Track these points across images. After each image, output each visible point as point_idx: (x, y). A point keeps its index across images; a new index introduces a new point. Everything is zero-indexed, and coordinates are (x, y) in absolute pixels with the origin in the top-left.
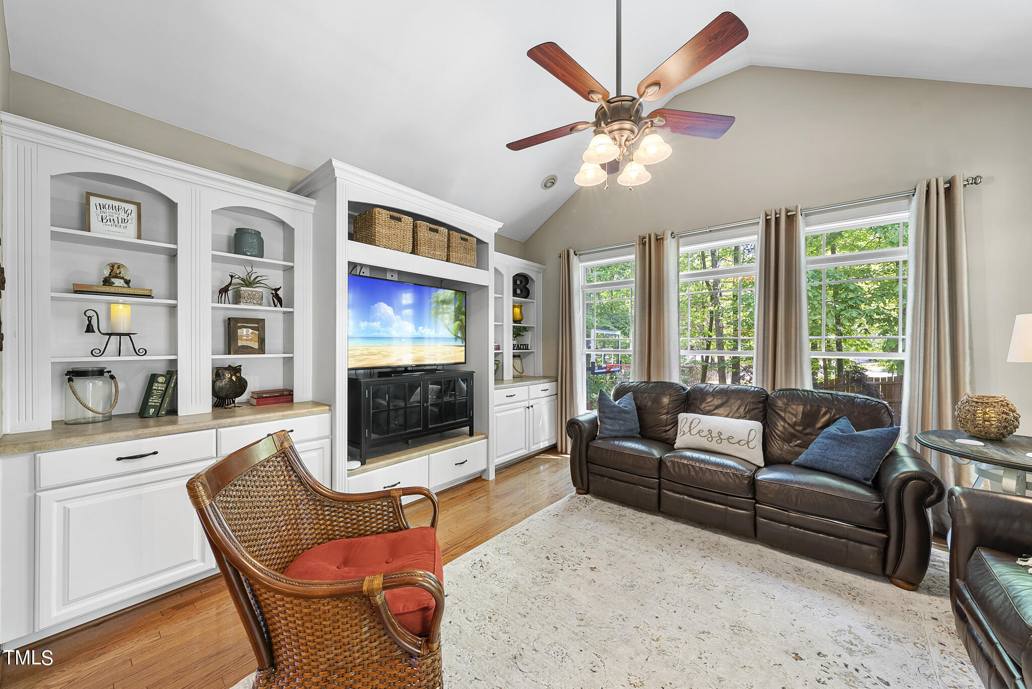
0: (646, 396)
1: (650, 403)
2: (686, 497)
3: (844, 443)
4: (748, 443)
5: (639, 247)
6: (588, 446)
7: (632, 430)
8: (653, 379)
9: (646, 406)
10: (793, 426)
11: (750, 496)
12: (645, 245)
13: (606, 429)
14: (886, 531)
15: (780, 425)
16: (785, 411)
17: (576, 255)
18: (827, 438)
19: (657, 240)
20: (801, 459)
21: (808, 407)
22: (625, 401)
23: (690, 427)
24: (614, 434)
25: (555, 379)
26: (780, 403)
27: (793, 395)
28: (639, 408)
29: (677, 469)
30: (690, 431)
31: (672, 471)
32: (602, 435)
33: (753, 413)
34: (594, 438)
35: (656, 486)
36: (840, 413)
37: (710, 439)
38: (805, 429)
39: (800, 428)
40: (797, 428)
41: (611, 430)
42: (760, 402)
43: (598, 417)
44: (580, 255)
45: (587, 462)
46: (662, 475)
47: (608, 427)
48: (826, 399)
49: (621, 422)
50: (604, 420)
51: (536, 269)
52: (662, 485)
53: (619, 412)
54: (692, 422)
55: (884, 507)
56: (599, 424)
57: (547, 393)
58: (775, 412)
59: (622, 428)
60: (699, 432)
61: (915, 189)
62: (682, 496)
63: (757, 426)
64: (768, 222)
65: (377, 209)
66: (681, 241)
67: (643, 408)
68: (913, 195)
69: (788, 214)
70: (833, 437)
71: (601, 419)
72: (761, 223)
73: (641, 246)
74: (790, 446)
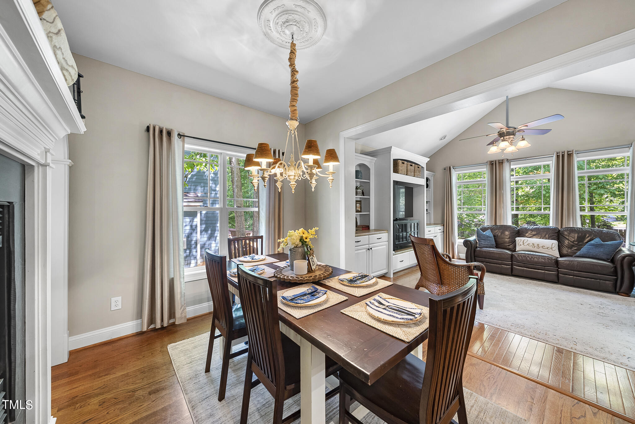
0: (497, 231)
1: (500, 234)
2: (525, 268)
3: (598, 247)
4: (552, 248)
5: (490, 166)
6: (475, 251)
7: (492, 245)
8: (498, 224)
9: (498, 235)
10: (573, 242)
11: (555, 266)
12: (493, 165)
13: (482, 244)
14: (616, 276)
15: (566, 242)
16: (569, 236)
17: (454, 168)
18: (590, 245)
19: (499, 162)
20: (578, 254)
21: (580, 234)
22: (488, 233)
23: (523, 242)
24: (485, 246)
25: (443, 225)
26: (566, 233)
27: (573, 230)
28: (494, 236)
29: (521, 258)
30: (523, 244)
31: (519, 259)
32: (480, 246)
33: (552, 237)
34: (477, 247)
35: (510, 265)
36: (596, 236)
37: (534, 247)
38: (578, 243)
39: (577, 243)
40: (575, 243)
41: (484, 244)
42: (556, 233)
43: (477, 240)
44: (455, 168)
45: (475, 257)
46: (513, 260)
47: (483, 243)
48: (588, 231)
49: (488, 241)
50: (480, 240)
51: (431, 175)
52: (513, 264)
53: (487, 237)
54: (524, 241)
55: (616, 268)
56: (478, 242)
57: (440, 231)
58: (564, 237)
59: (489, 243)
60: (528, 244)
61: (632, 144)
62: (523, 268)
63: (555, 242)
64: (558, 156)
65: (399, 160)
66: (511, 163)
67: (497, 236)
68: (631, 146)
69: (569, 153)
70: (593, 245)
71: (479, 240)
72: (554, 157)
73: (491, 165)
74: (572, 250)
